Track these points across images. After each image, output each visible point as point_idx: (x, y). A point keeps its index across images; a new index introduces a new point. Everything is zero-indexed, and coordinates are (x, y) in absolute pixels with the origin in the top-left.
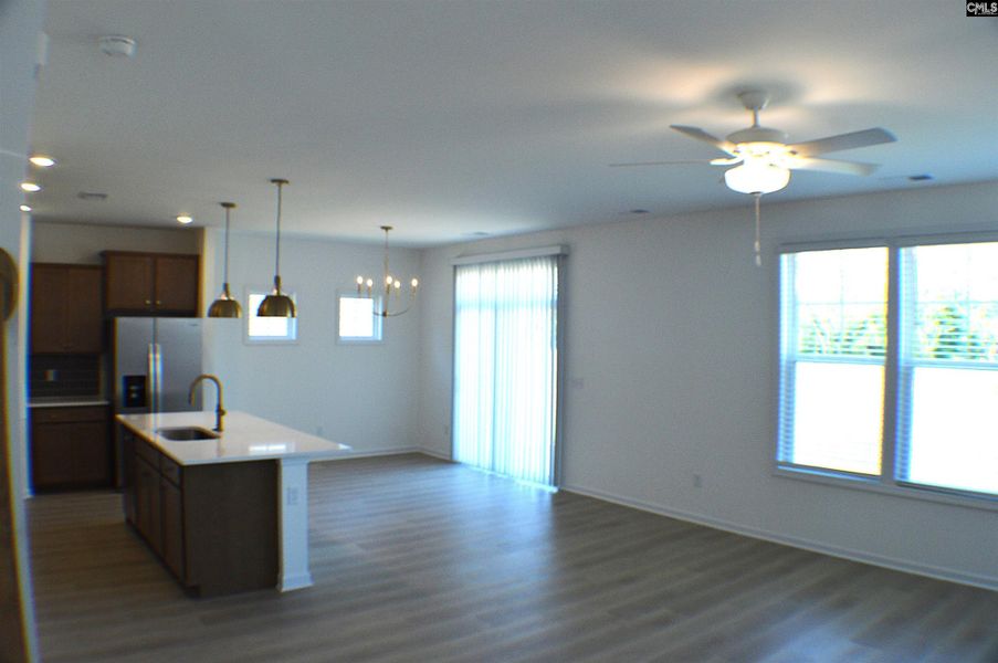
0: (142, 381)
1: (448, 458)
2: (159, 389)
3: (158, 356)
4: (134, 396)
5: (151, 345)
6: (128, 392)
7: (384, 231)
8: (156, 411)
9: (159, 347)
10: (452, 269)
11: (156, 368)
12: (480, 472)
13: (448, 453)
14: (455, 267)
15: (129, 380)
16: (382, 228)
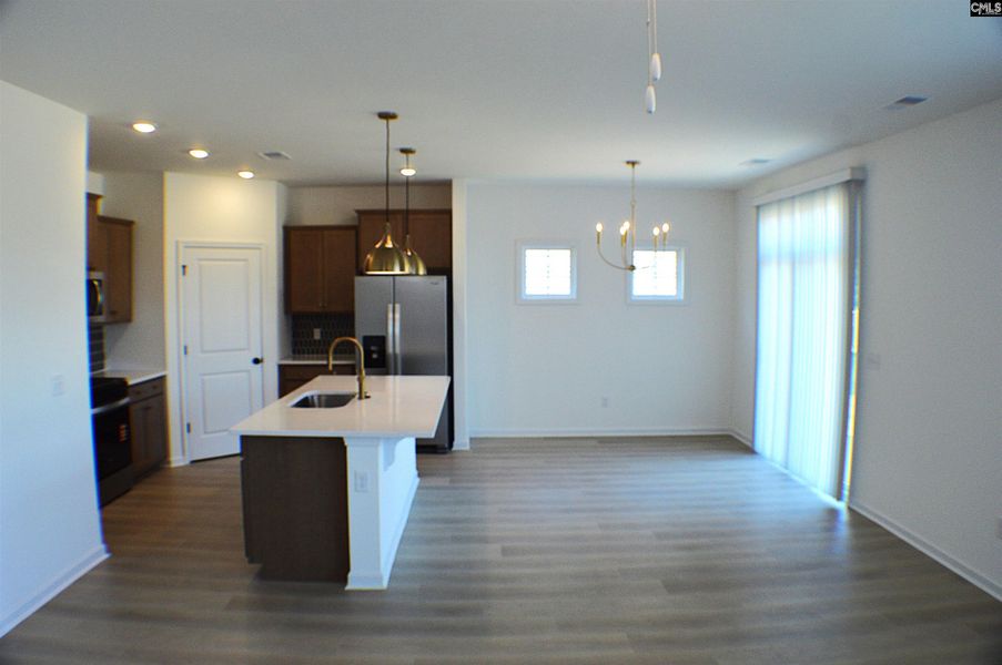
0: (382, 340)
1: (749, 444)
2: (398, 350)
3: (397, 316)
4: (375, 356)
5: (391, 306)
6: (368, 353)
7: (630, 166)
8: (396, 374)
9: (397, 306)
10: (754, 210)
11: (394, 330)
12: (785, 475)
13: (750, 437)
14: (758, 207)
15: (367, 340)
16: (628, 162)
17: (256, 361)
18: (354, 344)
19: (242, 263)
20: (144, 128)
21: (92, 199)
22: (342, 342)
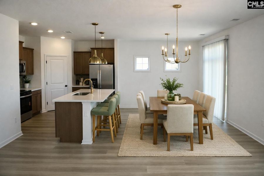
0: (96, 80)
4: (95, 84)
6: (93, 83)
14: (203, 46)
15: (93, 80)
16: (166, 34)
17: (66, 86)
18: (89, 80)
19: (62, 61)
20: (34, 24)
21: (21, 43)
22: (87, 80)
